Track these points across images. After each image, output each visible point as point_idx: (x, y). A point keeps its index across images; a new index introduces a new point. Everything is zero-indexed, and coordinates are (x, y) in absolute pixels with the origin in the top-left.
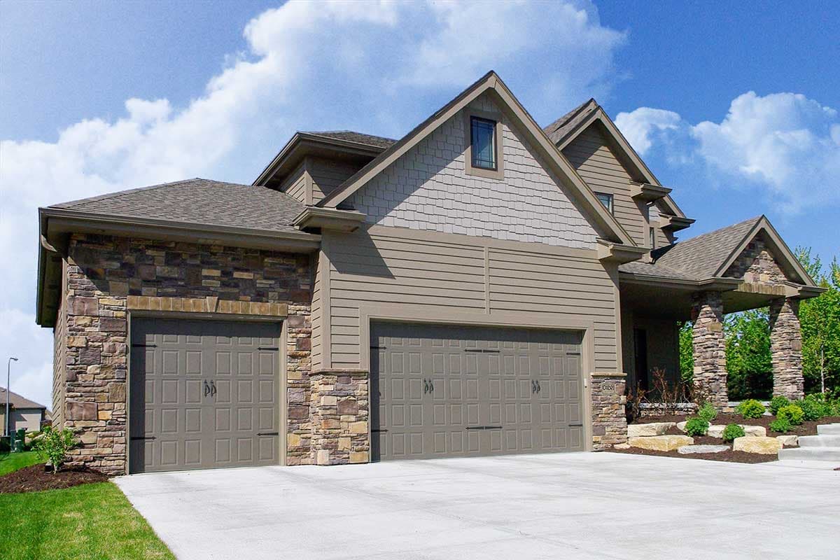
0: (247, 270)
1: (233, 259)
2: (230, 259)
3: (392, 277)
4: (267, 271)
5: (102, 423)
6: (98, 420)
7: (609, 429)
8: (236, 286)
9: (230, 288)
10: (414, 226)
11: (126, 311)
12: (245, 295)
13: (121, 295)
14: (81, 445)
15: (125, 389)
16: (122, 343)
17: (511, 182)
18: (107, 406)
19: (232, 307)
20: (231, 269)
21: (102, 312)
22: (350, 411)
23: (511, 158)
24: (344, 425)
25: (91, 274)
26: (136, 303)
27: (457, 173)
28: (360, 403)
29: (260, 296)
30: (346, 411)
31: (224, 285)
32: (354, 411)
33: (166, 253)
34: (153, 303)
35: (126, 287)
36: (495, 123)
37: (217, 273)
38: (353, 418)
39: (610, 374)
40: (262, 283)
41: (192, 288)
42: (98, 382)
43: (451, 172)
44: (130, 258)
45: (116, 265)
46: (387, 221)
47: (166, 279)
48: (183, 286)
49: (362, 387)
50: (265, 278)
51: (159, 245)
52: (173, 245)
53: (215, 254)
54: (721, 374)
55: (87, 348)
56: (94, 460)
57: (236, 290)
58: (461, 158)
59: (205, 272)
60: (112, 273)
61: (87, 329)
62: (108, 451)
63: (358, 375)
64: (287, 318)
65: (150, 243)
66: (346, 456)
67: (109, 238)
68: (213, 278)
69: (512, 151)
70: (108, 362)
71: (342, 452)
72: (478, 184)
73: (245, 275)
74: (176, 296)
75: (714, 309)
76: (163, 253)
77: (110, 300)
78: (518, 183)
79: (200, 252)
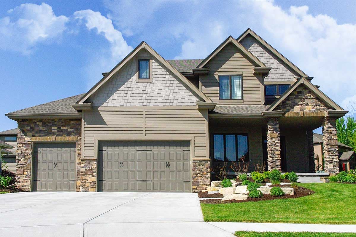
0: (65, 126)
1: (61, 123)
2: (60, 123)
3: (107, 125)
4: (72, 126)
5: (25, 176)
6: (24, 175)
7: (201, 183)
8: (62, 132)
9: (60, 132)
10: (115, 105)
11: (31, 142)
12: (64, 134)
13: (30, 137)
14: (19, 182)
15: (30, 165)
16: (30, 151)
17: (156, 82)
18: (26, 170)
19: (60, 139)
20: (60, 126)
21: (25, 142)
22: (90, 174)
23: (156, 73)
24: (88, 178)
25: (23, 131)
26: (34, 139)
27: (133, 83)
28: (93, 170)
29: (69, 134)
30: (88, 173)
31: (58, 131)
32: (91, 173)
33: (43, 123)
34: (38, 139)
35: (31, 134)
36: (149, 60)
37: (56, 128)
38: (91, 176)
39: (202, 159)
40: (70, 130)
41: (49, 133)
42: (24, 163)
43: (130, 83)
44: (32, 125)
45: (29, 128)
46: (105, 105)
47: (42, 131)
48: (46, 133)
49: (94, 165)
50: (71, 128)
51: (40, 121)
52: (44, 120)
53: (55, 122)
54: (277, 158)
55: (21, 153)
56: (22, 187)
57: (62, 133)
58: (134, 77)
59: (53, 128)
60: (28, 130)
61: (22, 148)
62: (26, 184)
63: (93, 160)
64: (77, 141)
65: (38, 120)
66: (88, 189)
67: (27, 120)
68: (55, 129)
69: (156, 70)
70: (26, 157)
71: (87, 188)
72: (141, 86)
73: (64, 128)
74: (44, 136)
75: (273, 126)
76: (41, 123)
77: (27, 139)
78: (159, 82)
79: (52, 121)
